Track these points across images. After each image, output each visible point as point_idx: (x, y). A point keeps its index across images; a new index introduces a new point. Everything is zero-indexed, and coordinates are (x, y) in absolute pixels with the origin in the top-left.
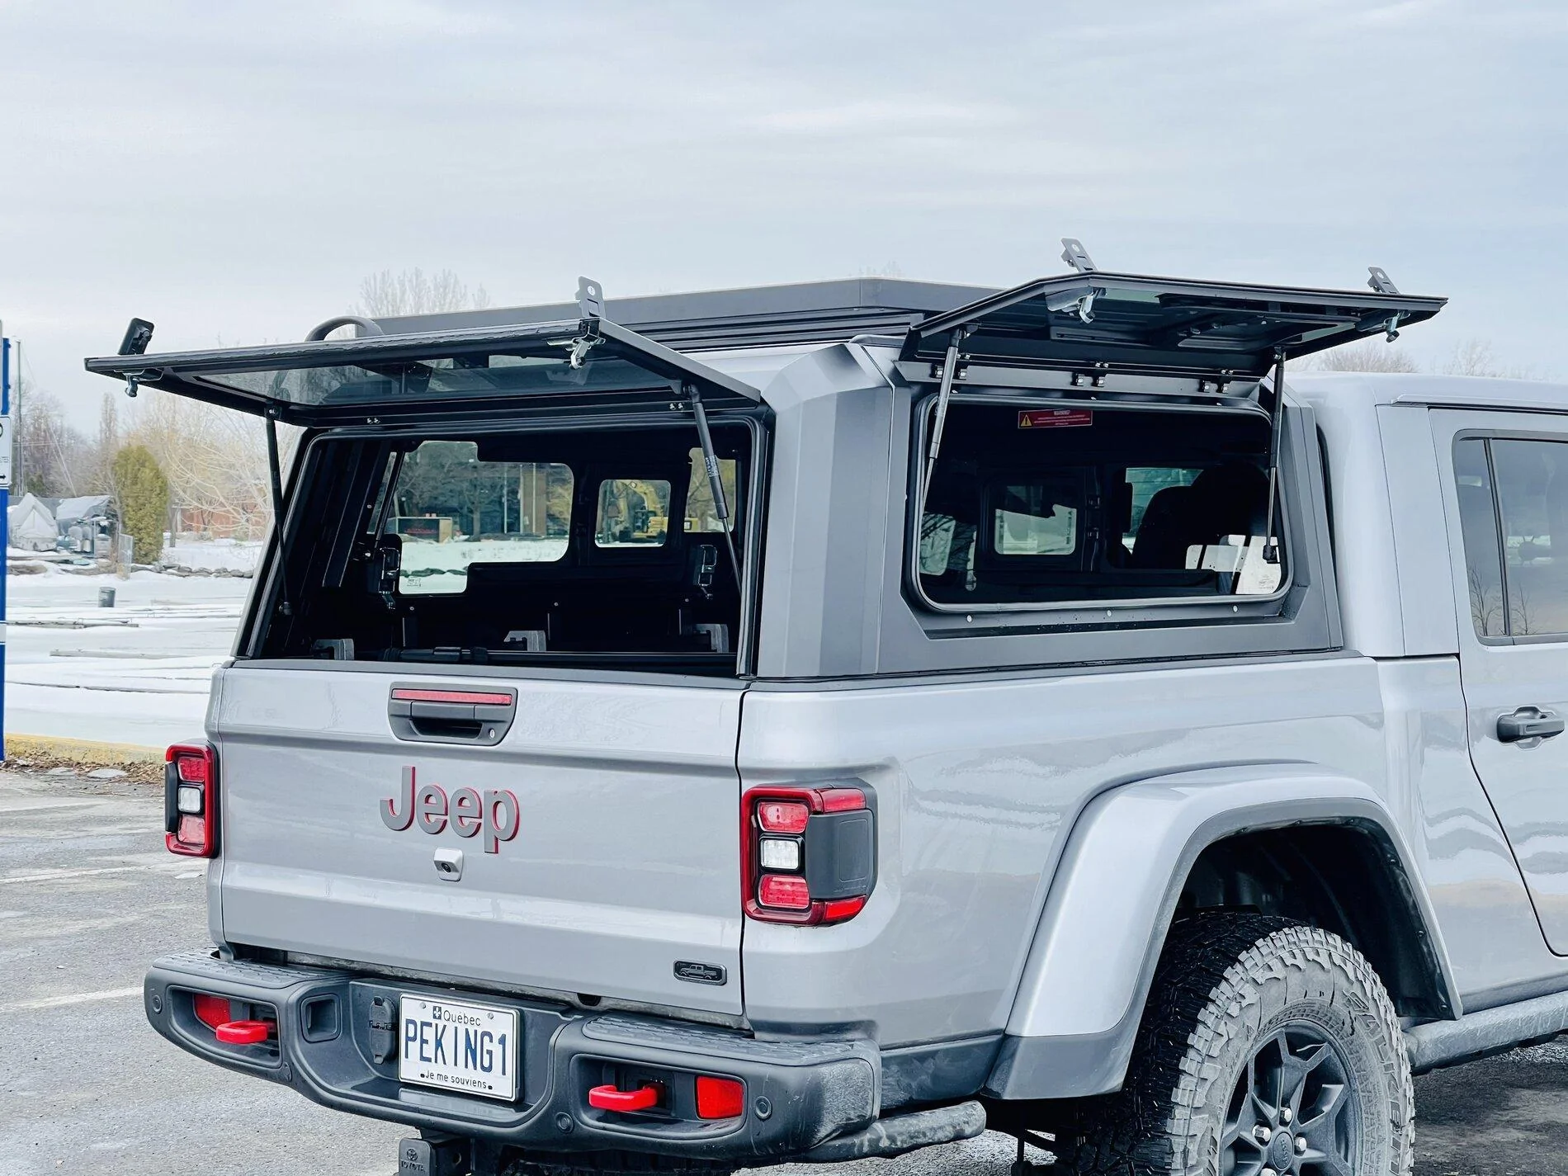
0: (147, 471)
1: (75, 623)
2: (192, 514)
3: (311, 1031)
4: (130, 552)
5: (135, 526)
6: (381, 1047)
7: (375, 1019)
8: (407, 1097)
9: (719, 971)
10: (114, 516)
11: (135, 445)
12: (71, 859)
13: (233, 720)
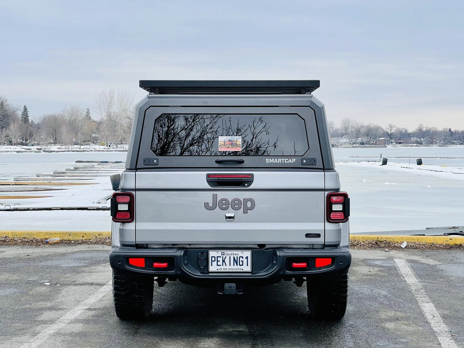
6: (203, 264)
7: (201, 257)
8: (211, 274)
9: (318, 234)
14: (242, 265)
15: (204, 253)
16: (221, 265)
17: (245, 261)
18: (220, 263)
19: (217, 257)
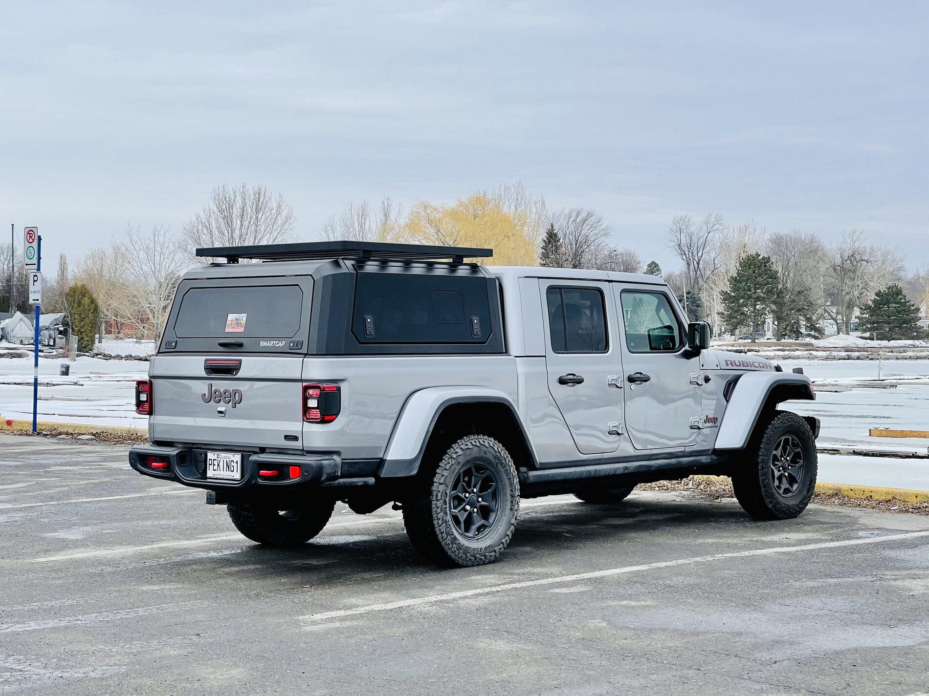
0: (86, 299)
1: (48, 383)
2: (111, 324)
3: (181, 464)
4: (76, 346)
5: (79, 330)
6: (201, 468)
7: (200, 459)
8: (208, 480)
9: (296, 437)
10: (68, 325)
11: (80, 284)
12: (77, 464)
13: (155, 373)
14: (233, 471)
15: (203, 455)
16: (216, 470)
17: (235, 465)
18: (216, 468)
19: (214, 460)
